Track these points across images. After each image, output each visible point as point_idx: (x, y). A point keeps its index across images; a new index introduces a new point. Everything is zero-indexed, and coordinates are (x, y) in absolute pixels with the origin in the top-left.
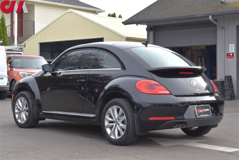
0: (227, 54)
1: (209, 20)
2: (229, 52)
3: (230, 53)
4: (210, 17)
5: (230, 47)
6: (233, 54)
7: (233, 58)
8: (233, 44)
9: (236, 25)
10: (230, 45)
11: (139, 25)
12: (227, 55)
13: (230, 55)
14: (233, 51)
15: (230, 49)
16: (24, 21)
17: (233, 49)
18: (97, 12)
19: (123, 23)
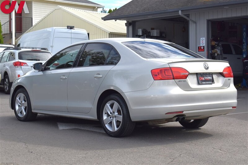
0: (198, 47)
1: (179, 15)
2: (200, 45)
3: (201, 47)
4: (180, 12)
5: (201, 41)
6: (204, 47)
7: (204, 51)
8: (204, 37)
9: (207, 20)
10: (201, 38)
11: (117, 20)
12: (198, 49)
13: (201, 49)
14: (204, 45)
15: (201, 43)
16: (23, 18)
17: (204, 42)
18: (96, 8)
19: (102, 18)
